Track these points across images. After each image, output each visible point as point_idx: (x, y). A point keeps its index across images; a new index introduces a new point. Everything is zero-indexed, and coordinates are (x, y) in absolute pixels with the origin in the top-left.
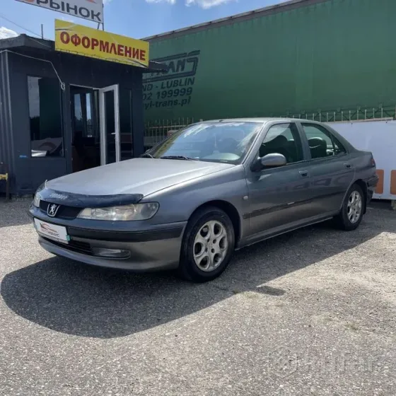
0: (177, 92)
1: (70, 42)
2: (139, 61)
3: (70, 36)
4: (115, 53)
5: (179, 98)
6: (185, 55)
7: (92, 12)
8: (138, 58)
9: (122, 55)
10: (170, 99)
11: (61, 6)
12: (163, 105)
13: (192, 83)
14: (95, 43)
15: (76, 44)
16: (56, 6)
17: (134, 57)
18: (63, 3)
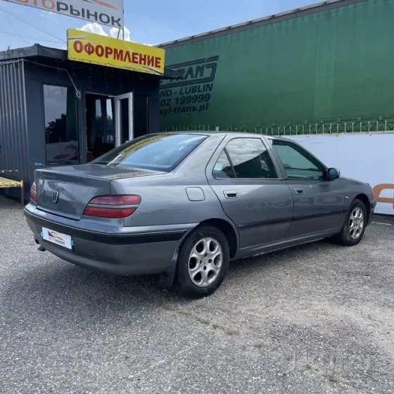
0: (196, 98)
1: (84, 51)
2: (154, 68)
3: (84, 45)
4: (130, 61)
5: (198, 105)
6: (203, 60)
7: (113, 18)
8: (153, 66)
9: (136, 62)
10: (188, 105)
11: (81, 13)
12: (182, 111)
13: (210, 90)
14: (109, 51)
15: (90, 53)
16: (76, 13)
17: (148, 65)
18: (83, 10)
